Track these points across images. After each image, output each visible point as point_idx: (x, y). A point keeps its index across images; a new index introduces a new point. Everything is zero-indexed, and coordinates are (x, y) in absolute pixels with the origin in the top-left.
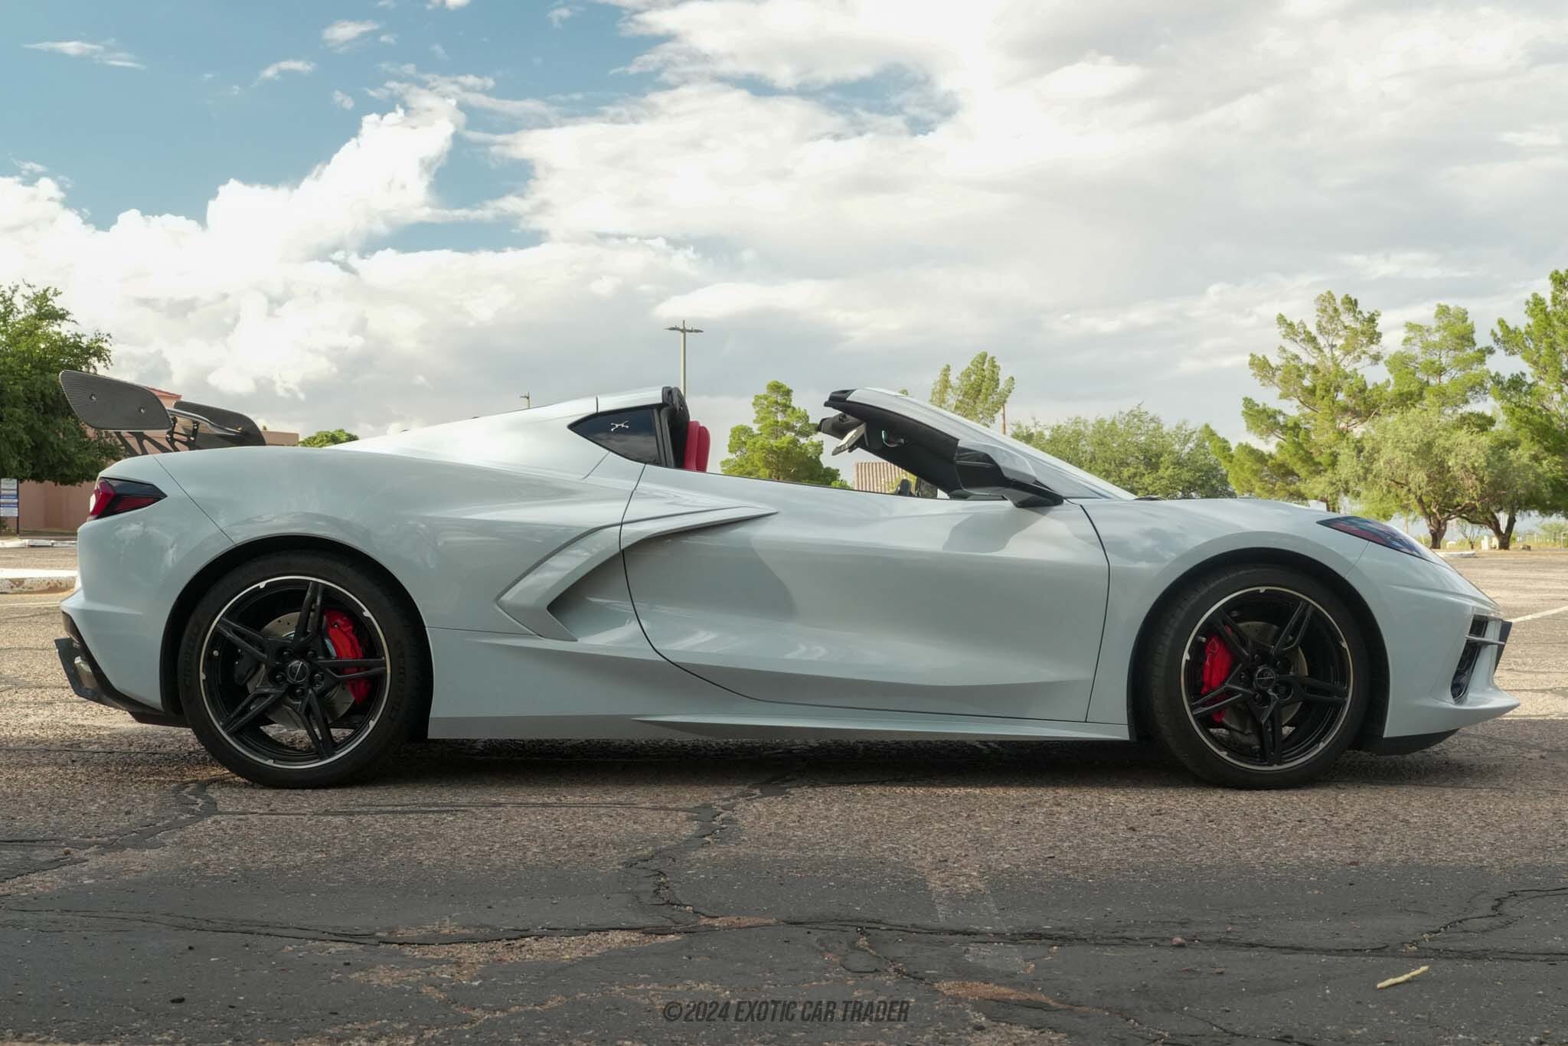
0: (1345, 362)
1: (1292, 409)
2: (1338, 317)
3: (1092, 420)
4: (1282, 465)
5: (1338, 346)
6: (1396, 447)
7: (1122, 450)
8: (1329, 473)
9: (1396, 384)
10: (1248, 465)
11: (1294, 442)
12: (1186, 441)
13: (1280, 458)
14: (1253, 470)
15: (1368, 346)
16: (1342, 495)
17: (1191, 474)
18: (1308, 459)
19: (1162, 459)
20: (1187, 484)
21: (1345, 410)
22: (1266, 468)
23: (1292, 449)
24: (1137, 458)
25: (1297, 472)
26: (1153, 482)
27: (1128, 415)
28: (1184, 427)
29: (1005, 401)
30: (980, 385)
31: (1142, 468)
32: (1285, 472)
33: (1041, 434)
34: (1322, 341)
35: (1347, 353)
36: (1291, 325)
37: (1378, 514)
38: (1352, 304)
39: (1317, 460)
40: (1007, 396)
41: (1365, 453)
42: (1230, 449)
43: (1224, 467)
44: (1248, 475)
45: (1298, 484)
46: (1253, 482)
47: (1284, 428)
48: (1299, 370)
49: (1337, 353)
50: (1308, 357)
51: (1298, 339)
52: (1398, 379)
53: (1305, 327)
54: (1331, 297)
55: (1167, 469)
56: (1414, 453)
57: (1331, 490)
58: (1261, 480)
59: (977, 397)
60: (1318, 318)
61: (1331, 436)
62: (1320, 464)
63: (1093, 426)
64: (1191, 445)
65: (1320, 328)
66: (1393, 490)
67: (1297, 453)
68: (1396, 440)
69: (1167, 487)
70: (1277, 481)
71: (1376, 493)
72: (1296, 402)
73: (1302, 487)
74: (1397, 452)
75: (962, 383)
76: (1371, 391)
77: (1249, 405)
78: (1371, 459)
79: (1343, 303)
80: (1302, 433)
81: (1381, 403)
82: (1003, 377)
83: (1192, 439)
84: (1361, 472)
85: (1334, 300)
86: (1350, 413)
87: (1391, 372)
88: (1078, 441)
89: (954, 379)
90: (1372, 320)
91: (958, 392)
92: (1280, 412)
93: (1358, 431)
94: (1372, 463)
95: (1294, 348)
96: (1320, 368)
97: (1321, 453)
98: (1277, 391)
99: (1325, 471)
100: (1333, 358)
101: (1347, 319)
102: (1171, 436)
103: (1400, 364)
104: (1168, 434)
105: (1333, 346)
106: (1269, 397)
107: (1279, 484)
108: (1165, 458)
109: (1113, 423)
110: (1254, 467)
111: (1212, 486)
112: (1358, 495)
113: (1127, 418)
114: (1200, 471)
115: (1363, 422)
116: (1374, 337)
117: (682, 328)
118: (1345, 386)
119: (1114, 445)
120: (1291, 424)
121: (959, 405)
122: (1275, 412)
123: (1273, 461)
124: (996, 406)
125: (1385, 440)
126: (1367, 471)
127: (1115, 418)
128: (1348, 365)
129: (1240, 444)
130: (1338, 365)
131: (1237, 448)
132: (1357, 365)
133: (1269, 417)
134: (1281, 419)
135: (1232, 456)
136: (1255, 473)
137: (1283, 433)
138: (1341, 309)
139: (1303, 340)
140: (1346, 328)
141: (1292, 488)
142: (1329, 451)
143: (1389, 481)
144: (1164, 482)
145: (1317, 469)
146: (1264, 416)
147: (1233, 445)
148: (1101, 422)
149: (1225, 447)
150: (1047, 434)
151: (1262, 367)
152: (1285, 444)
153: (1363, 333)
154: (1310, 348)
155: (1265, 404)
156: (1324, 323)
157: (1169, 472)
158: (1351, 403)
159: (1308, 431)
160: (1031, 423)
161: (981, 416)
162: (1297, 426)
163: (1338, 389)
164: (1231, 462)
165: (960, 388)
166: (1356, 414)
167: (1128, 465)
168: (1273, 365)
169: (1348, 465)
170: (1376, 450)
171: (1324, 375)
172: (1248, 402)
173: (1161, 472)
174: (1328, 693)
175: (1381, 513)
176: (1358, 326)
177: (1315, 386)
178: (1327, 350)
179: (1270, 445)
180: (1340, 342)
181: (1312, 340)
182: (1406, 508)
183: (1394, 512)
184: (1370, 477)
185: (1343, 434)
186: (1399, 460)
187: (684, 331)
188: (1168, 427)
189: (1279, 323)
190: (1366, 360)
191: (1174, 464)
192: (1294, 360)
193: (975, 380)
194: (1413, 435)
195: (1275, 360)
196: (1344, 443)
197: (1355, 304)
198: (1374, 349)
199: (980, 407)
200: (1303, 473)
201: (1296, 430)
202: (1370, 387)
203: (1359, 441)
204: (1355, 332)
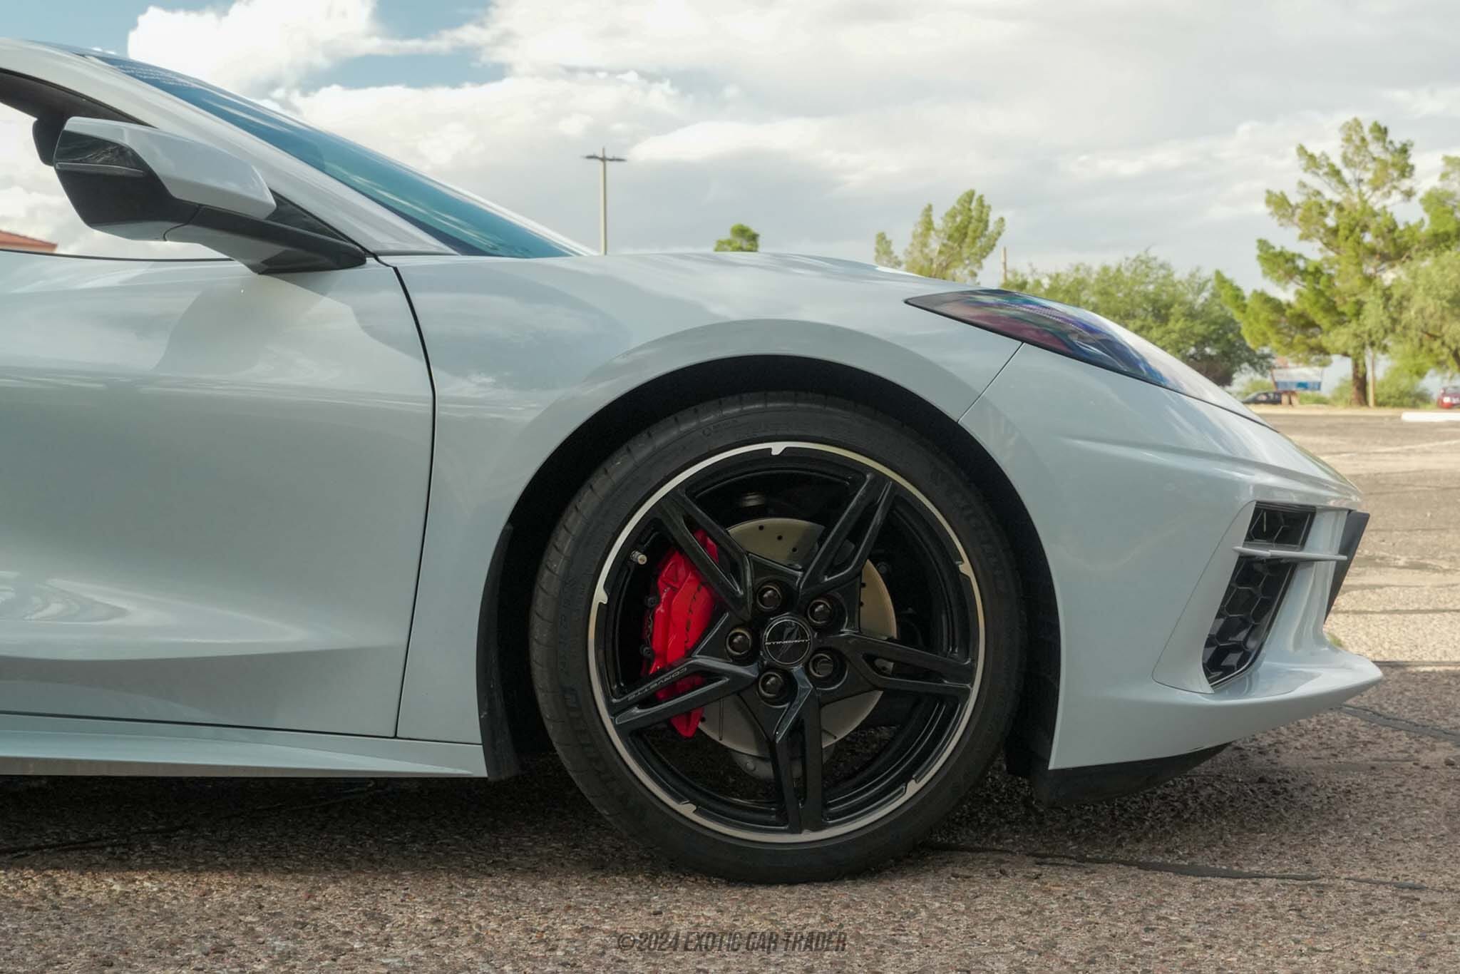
0: (1373, 200)
1: (1313, 252)
2: (1366, 147)
3: (1096, 267)
4: (1301, 316)
5: (1366, 180)
6: (1428, 294)
7: (1128, 300)
8: (1353, 325)
9: (1432, 222)
10: (1263, 315)
11: (1315, 289)
12: (1201, 289)
13: (1299, 307)
14: (1269, 321)
15: (1399, 180)
16: (1368, 347)
17: (1204, 326)
18: (1330, 308)
19: (1172, 310)
20: (1199, 339)
21: (1373, 252)
22: (1283, 319)
23: (1312, 296)
24: (1145, 309)
25: (1318, 323)
26: (1163, 337)
27: (1135, 260)
28: (1198, 274)
29: (994, 245)
30: (966, 227)
31: (1150, 319)
32: (1306, 324)
33: (1038, 284)
34: (1347, 174)
35: (1376, 188)
36: (1312, 157)
37: (1411, 371)
38: (1381, 132)
39: (1341, 309)
40: (996, 239)
41: (1393, 302)
42: (1243, 298)
43: (1237, 316)
44: (1263, 327)
45: (1320, 336)
46: (1269, 334)
47: (1304, 273)
48: (1321, 207)
49: (1364, 188)
50: (1331, 194)
51: (1321, 172)
52: (1435, 218)
53: (1327, 158)
54: (1357, 124)
55: (1177, 321)
56: (1449, 301)
57: (1354, 343)
58: (1278, 332)
59: (963, 240)
60: (1343, 150)
61: (1356, 282)
62: (1343, 314)
63: (1098, 274)
64: (1206, 294)
65: (1347, 162)
66: (1426, 343)
67: (1317, 302)
68: (1428, 286)
69: (1177, 342)
70: (1296, 333)
71: (1408, 347)
72: (1318, 244)
73: (1325, 341)
74: (1430, 300)
75: (947, 225)
76: (1401, 232)
77: (1265, 248)
78: (1401, 307)
79: (1371, 131)
80: (1323, 279)
81: (1413, 245)
82: (993, 218)
83: (1206, 288)
84: (1388, 323)
85: (1361, 128)
86: (1378, 256)
87: (1427, 210)
88: (1079, 291)
89: (938, 222)
90: (1404, 150)
91: (942, 235)
92: (1300, 256)
93: (1388, 276)
94: (1401, 313)
95: (1315, 182)
96: (1345, 205)
97: (1345, 302)
98: (1297, 231)
99: (1350, 322)
100: (1361, 194)
101: (1375, 149)
102: (1183, 285)
103: (1436, 201)
104: (1180, 282)
105: (1360, 181)
106: (1288, 239)
107: (1298, 337)
108: (1176, 309)
109: (1118, 270)
110: (1271, 318)
111: (1229, 341)
112: (1385, 349)
113: (1134, 265)
114: (1215, 323)
115: (1392, 266)
116: (1406, 170)
117: (601, 155)
118: (1373, 226)
119: (1120, 295)
120: (1311, 269)
121: (943, 249)
122: (1294, 255)
123: (1292, 311)
124: (985, 251)
125: (1416, 286)
126: (1395, 321)
127: (1120, 265)
128: (1376, 201)
129: (1255, 291)
130: (1365, 202)
131: (1252, 296)
132: (1388, 202)
133: (1287, 261)
134: (1301, 264)
135: (1245, 306)
136: (1273, 324)
137: (1304, 280)
138: (1369, 137)
139: (1326, 174)
140: (1374, 159)
141: (1313, 342)
142: (1353, 299)
143: (1420, 334)
144: (1174, 336)
145: (1340, 319)
146: (1281, 260)
147: (1247, 292)
148: (1105, 269)
149: (1238, 296)
150: (1046, 282)
151: (1279, 203)
152: (1305, 291)
153: (1394, 165)
154: (1334, 182)
155: (1282, 247)
156: (1350, 156)
157: (1180, 325)
158: (1380, 245)
159: (1330, 277)
160: (1027, 270)
161: (967, 262)
162: (1317, 272)
163: (1365, 228)
164: (1244, 312)
165: (943, 231)
166: (1385, 258)
167: (1134, 317)
168: (1293, 202)
169: (1374, 315)
170: (1406, 298)
171: (1350, 213)
172: (1263, 245)
173: (1171, 325)
174: (928, 674)
175: (1414, 370)
176: (1388, 157)
177: (1338, 226)
178: (1353, 186)
179: (1287, 294)
180: (1368, 176)
181: (1336, 173)
182: (1440, 364)
183: (1429, 368)
184: (1399, 329)
185: (1369, 280)
186: (1431, 309)
187: (604, 159)
188: (1180, 274)
189: (1299, 155)
190: (1396, 197)
191: (1184, 315)
192: (1315, 196)
193: (961, 222)
194: (1448, 280)
195: (1295, 199)
196: (1371, 290)
197: (1385, 131)
198: (1406, 184)
199: (966, 252)
200: (1324, 322)
201: (1318, 276)
202: (1401, 227)
203: (1389, 288)
204: (1385, 165)
